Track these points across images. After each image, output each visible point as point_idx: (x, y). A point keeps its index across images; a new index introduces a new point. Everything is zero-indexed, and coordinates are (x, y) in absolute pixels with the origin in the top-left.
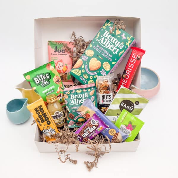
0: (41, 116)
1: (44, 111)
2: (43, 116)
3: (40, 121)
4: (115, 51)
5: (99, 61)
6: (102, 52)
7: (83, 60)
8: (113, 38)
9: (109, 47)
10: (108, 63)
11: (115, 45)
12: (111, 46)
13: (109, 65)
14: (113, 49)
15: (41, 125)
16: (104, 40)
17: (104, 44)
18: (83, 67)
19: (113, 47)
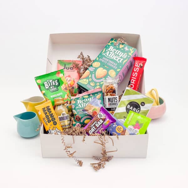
0: (48, 116)
1: (51, 112)
2: (50, 117)
3: (47, 120)
4: (119, 60)
5: (105, 70)
6: (108, 62)
7: (90, 71)
8: (117, 51)
9: (114, 58)
10: (113, 70)
11: (119, 56)
12: (116, 57)
13: (114, 72)
14: (118, 59)
15: (47, 125)
16: (109, 53)
17: (109, 56)
18: (90, 76)
19: (117, 57)
